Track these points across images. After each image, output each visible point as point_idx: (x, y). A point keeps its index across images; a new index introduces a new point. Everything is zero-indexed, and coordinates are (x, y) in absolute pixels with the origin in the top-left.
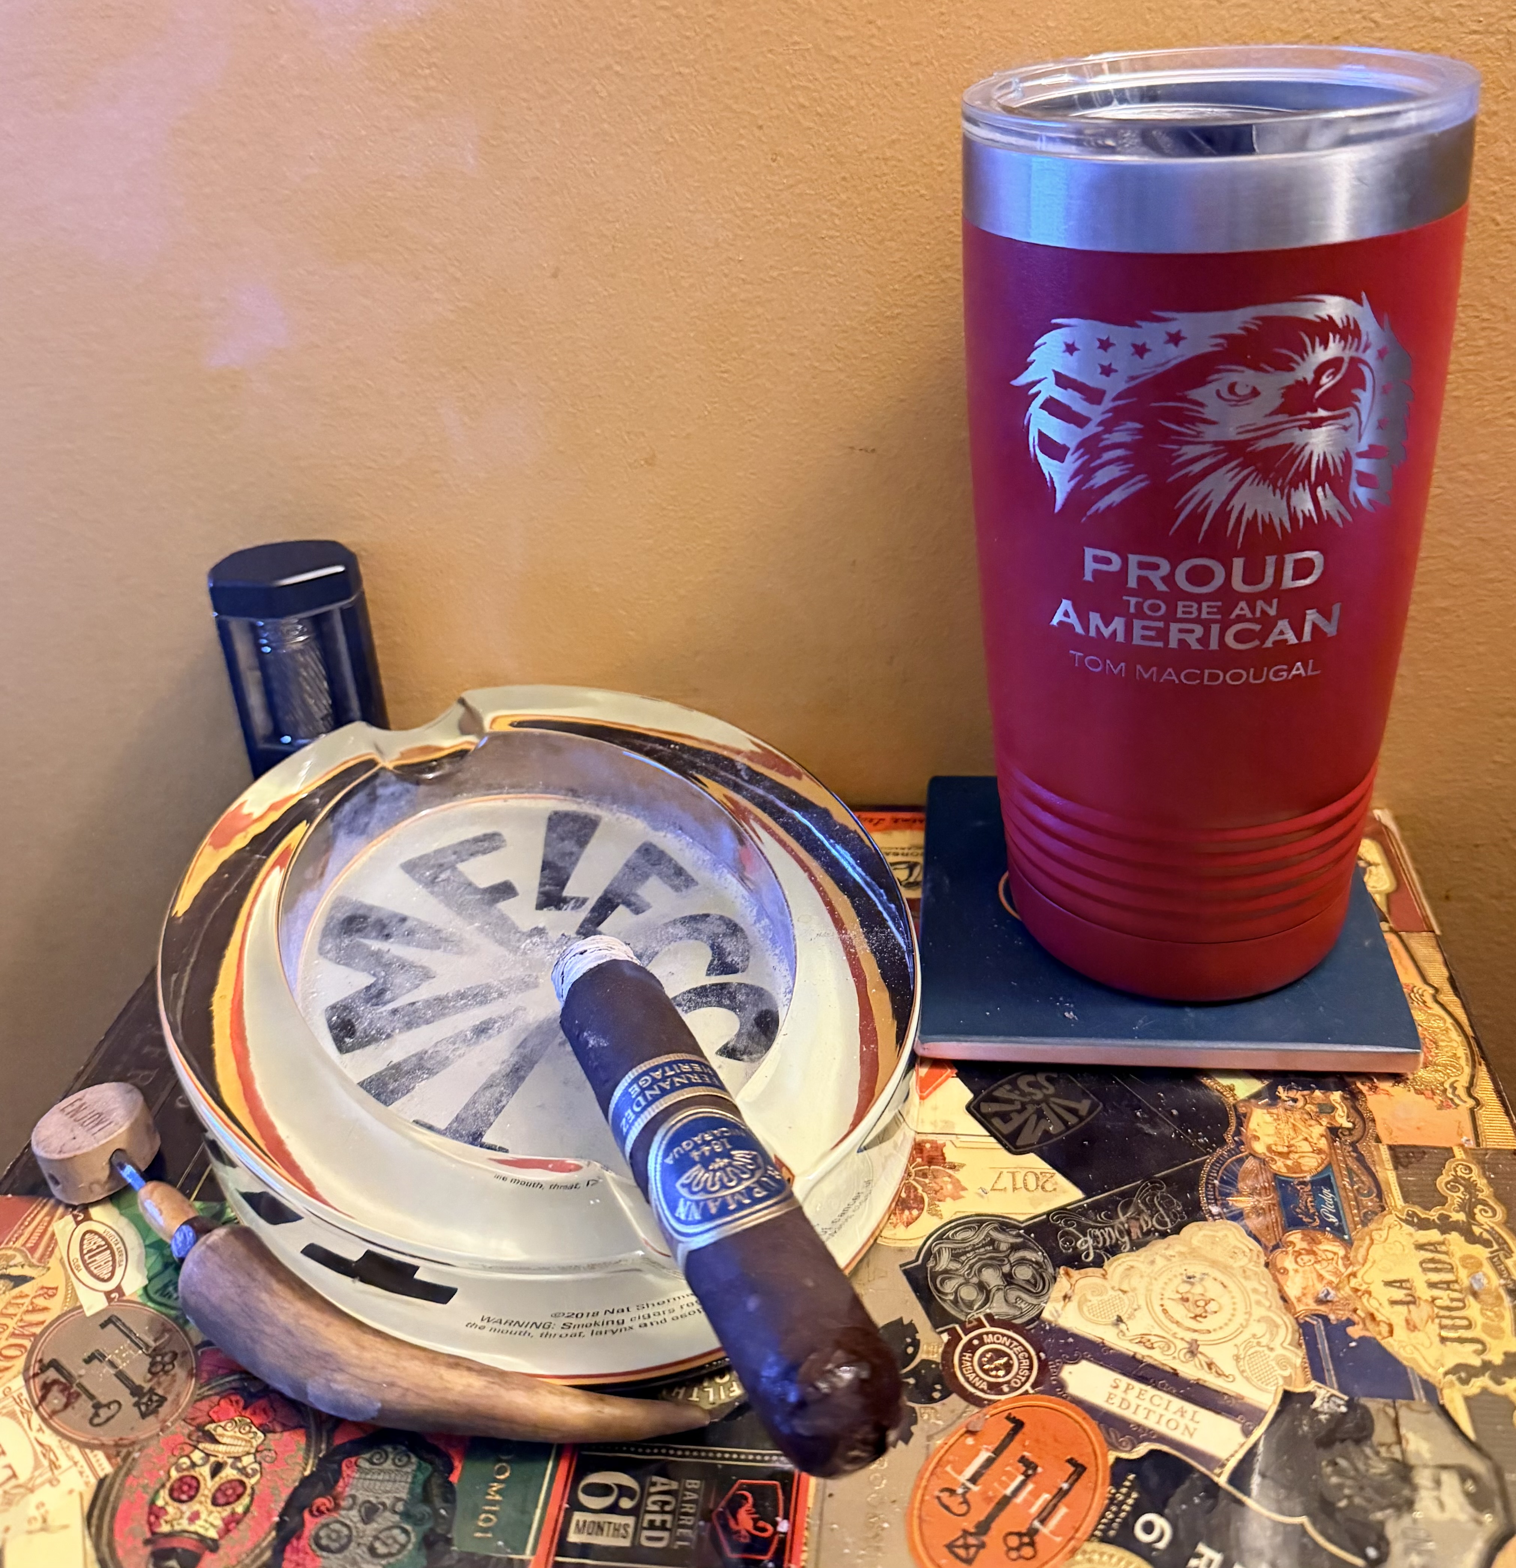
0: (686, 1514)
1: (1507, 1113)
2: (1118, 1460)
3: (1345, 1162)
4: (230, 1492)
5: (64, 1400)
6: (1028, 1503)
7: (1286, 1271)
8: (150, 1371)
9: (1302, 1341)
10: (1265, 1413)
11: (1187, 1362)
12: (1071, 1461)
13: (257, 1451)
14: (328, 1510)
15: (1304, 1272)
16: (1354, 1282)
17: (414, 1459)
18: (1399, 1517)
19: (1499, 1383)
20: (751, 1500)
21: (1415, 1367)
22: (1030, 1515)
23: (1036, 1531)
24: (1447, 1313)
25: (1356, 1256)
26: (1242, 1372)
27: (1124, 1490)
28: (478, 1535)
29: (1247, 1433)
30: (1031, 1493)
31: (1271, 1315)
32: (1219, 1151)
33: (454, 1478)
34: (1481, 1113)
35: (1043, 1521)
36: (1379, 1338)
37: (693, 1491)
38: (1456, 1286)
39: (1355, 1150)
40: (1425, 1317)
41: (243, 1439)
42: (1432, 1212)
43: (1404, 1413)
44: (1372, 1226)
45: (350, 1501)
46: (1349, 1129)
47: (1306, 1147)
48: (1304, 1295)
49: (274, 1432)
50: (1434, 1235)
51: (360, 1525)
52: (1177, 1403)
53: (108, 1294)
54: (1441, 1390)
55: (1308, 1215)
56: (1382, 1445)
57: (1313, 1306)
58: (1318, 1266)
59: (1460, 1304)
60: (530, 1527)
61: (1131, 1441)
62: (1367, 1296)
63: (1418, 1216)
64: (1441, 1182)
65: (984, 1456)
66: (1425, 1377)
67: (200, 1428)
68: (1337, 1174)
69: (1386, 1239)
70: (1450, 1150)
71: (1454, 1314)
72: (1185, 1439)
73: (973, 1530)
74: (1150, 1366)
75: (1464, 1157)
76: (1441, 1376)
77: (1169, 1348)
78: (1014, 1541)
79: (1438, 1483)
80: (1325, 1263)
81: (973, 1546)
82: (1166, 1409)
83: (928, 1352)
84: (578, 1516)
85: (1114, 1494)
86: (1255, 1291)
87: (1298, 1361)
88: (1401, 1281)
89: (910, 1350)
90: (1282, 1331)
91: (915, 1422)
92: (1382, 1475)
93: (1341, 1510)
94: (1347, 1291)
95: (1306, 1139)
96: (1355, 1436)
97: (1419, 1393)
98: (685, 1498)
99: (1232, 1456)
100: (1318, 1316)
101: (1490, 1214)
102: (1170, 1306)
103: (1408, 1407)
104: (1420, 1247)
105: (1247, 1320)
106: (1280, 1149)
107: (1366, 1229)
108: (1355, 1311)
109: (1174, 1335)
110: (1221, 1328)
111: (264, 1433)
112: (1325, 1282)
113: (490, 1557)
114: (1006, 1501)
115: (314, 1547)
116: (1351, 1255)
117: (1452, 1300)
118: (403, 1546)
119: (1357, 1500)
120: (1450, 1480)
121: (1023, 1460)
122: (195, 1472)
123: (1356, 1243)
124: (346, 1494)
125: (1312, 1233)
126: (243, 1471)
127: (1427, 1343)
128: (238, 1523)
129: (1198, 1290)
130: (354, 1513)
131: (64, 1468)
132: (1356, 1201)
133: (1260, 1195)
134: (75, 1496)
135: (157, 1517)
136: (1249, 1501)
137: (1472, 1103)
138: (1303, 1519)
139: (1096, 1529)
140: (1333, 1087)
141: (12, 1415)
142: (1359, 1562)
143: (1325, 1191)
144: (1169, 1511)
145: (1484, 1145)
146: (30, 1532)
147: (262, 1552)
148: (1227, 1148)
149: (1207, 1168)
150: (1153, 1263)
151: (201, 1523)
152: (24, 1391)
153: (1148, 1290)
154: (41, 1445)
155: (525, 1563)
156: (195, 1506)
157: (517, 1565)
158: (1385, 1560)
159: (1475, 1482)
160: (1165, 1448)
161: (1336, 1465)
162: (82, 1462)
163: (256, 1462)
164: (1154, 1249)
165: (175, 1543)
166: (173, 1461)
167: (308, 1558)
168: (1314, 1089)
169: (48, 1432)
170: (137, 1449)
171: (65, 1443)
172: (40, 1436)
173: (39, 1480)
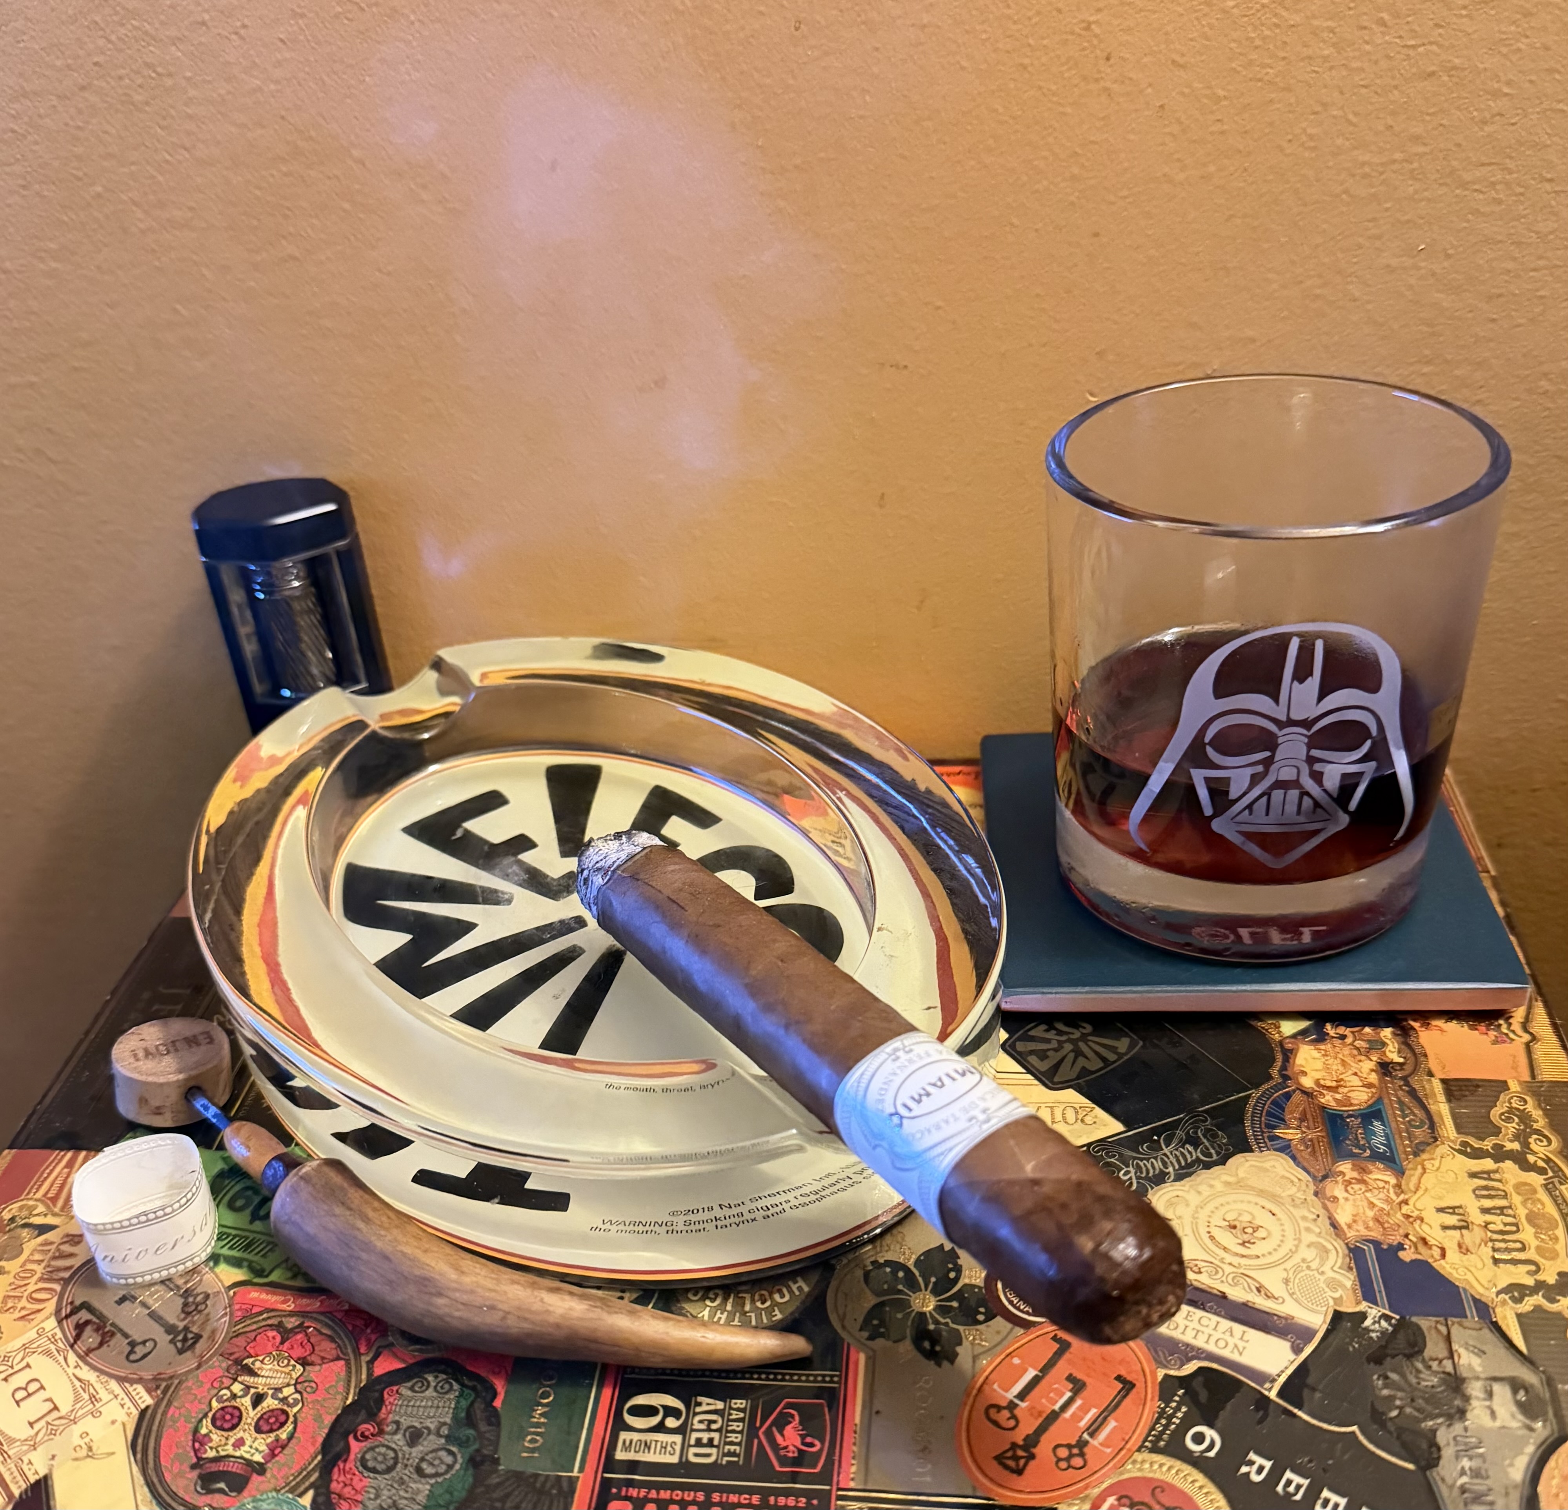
0: (734, 1431)
1: (1564, 1047)
2: (1166, 1376)
3: (1396, 1096)
4: (272, 1420)
5: (99, 1339)
6: (1077, 1418)
7: (1335, 1199)
8: (183, 1311)
9: (1353, 1265)
10: (1314, 1333)
11: (1236, 1285)
12: (1119, 1378)
13: (297, 1382)
14: (372, 1435)
15: (1354, 1200)
16: (1405, 1209)
17: (456, 1386)
18: (1449, 1426)
20: (797, 1418)
21: (1467, 1287)
22: (1079, 1428)
23: (1086, 1443)
24: (1500, 1237)
25: (1408, 1184)
26: (1291, 1295)
27: (1174, 1405)
28: (525, 1455)
29: (1297, 1350)
30: (1080, 1408)
31: (1321, 1240)
32: (1265, 1086)
33: (498, 1403)
34: (1537, 1047)
35: (1092, 1435)
36: (1430, 1260)
37: (739, 1410)
38: (1510, 1212)
39: (1407, 1084)
40: (1478, 1241)
41: (282, 1372)
42: (1485, 1143)
43: (1455, 1329)
44: (1424, 1156)
45: (395, 1427)
46: (1399, 1064)
47: (1356, 1081)
48: (1355, 1221)
49: (312, 1364)
50: (1488, 1164)
51: (405, 1448)
52: (1226, 1324)
54: (1494, 1309)
55: (1358, 1146)
56: (1433, 1359)
57: (1364, 1232)
58: (1368, 1195)
59: (1514, 1229)
60: (577, 1447)
61: (1180, 1359)
62: (1418, 1222)
63: (1471, 1147)
64: (1495, 1114)
65: (1031, 1373)
66: (1477, 1297)
67: (238, 1362)
68: (1388, 1107)
69: (1438, 1169)
70: (1505, 1082)
71: (1506, 1237)
72: (1235, 1357)
73: (1021, 1443)
74: (1197, 1289)
75: (1519, 1089)
76: (1494, 1296)
77: (1217, 1272)
78: (1063, 1453)
79: (1489, 1393)
80: (1376, 1192)
81: (1022, 1457)
82: (1215, 1329)
83: (970, 1277)
84: (624, 1436)
85: (1163, 1409)
86: (1304, 1218)
87: (1349, 1284)
88: (1454, 1208)
89: (952, 1275)
90: (1333, 1256)
91: (960, 1343)
92: (1433, 1387)
93: (1391, 1419)
94: (1398, 1218)
95: (1355, 1074)
96: (1407, 1351)
97: (1470, 1310)
98: (733, 1417)
99: (1283, 1372)
100: (1370, 1242)
101: (1545, 1143)
102: (1218, 1233)
103: (1460, 1324)
104: (1473, 1175)
105: (1297, 1246)
106: (1329, 1084)
107: (1418, 1159)
108: (1406, 1236)
109: (1222, 1260)
110: (1270, 1253)
111: (303, 1365)
112: (1376, 1209)
113: (536, 1476)
114: (1054, 1416)
115: (361, 1468)
116: (1403, 1183)
117: (1505, 1224)
118: (450, 1467)
119: (1408, 1410)
120: (1502, 1392)
121: (1070, 1378)
122: (233, 1403)
123: (1407, 1172)
124: (389, 1420)
125: (1364, 1164)
126: (284, 1400)
127: (1480, 1265)
128: (283, 1447)
129: (1246, 1218)
130: (399, 1436)
131: (104, 1401)
132: (1408, 1132)
133: (1308, 1128)
134: (118, 1426)
135: (202, 1444)
136: (1300, 1413)
137: (1527, 1037)
138: (1354, 1428)
139: (1145, 1440)
140: (1382, 1023)
141: (48, 1353)
142: (1411, 1466)
143: (1376, 1123)
144: (1219, 1423)
145: (1539, 1078)
146: (76, 1459)
147: (309, 1475)
148: (1272, 1083)
149: (1252, 1102)
150: (1199, 1193)
151: (246, 1448)
152: (58, 1331)
153: (1194, 1218)
154: (79, 1380)
155: (572, 1481)
156: (238, 1433)
157: (565, 1485)
158: (1437, 1465)
159: (1527, 1392)
160: (1215, 1366)
161: (1386, 1377)
162: (122, 1395)
163: (297, 1391)
164: (1199, 1179)
165: (221, 1467)
166: (215, 1391)
167: (356, 1479)
168: (1364, 1026)
169: (86, 1368)
170: (176, 1382)
171: (104, 1378)
172: (78, 1372)
173: (80, 1412)
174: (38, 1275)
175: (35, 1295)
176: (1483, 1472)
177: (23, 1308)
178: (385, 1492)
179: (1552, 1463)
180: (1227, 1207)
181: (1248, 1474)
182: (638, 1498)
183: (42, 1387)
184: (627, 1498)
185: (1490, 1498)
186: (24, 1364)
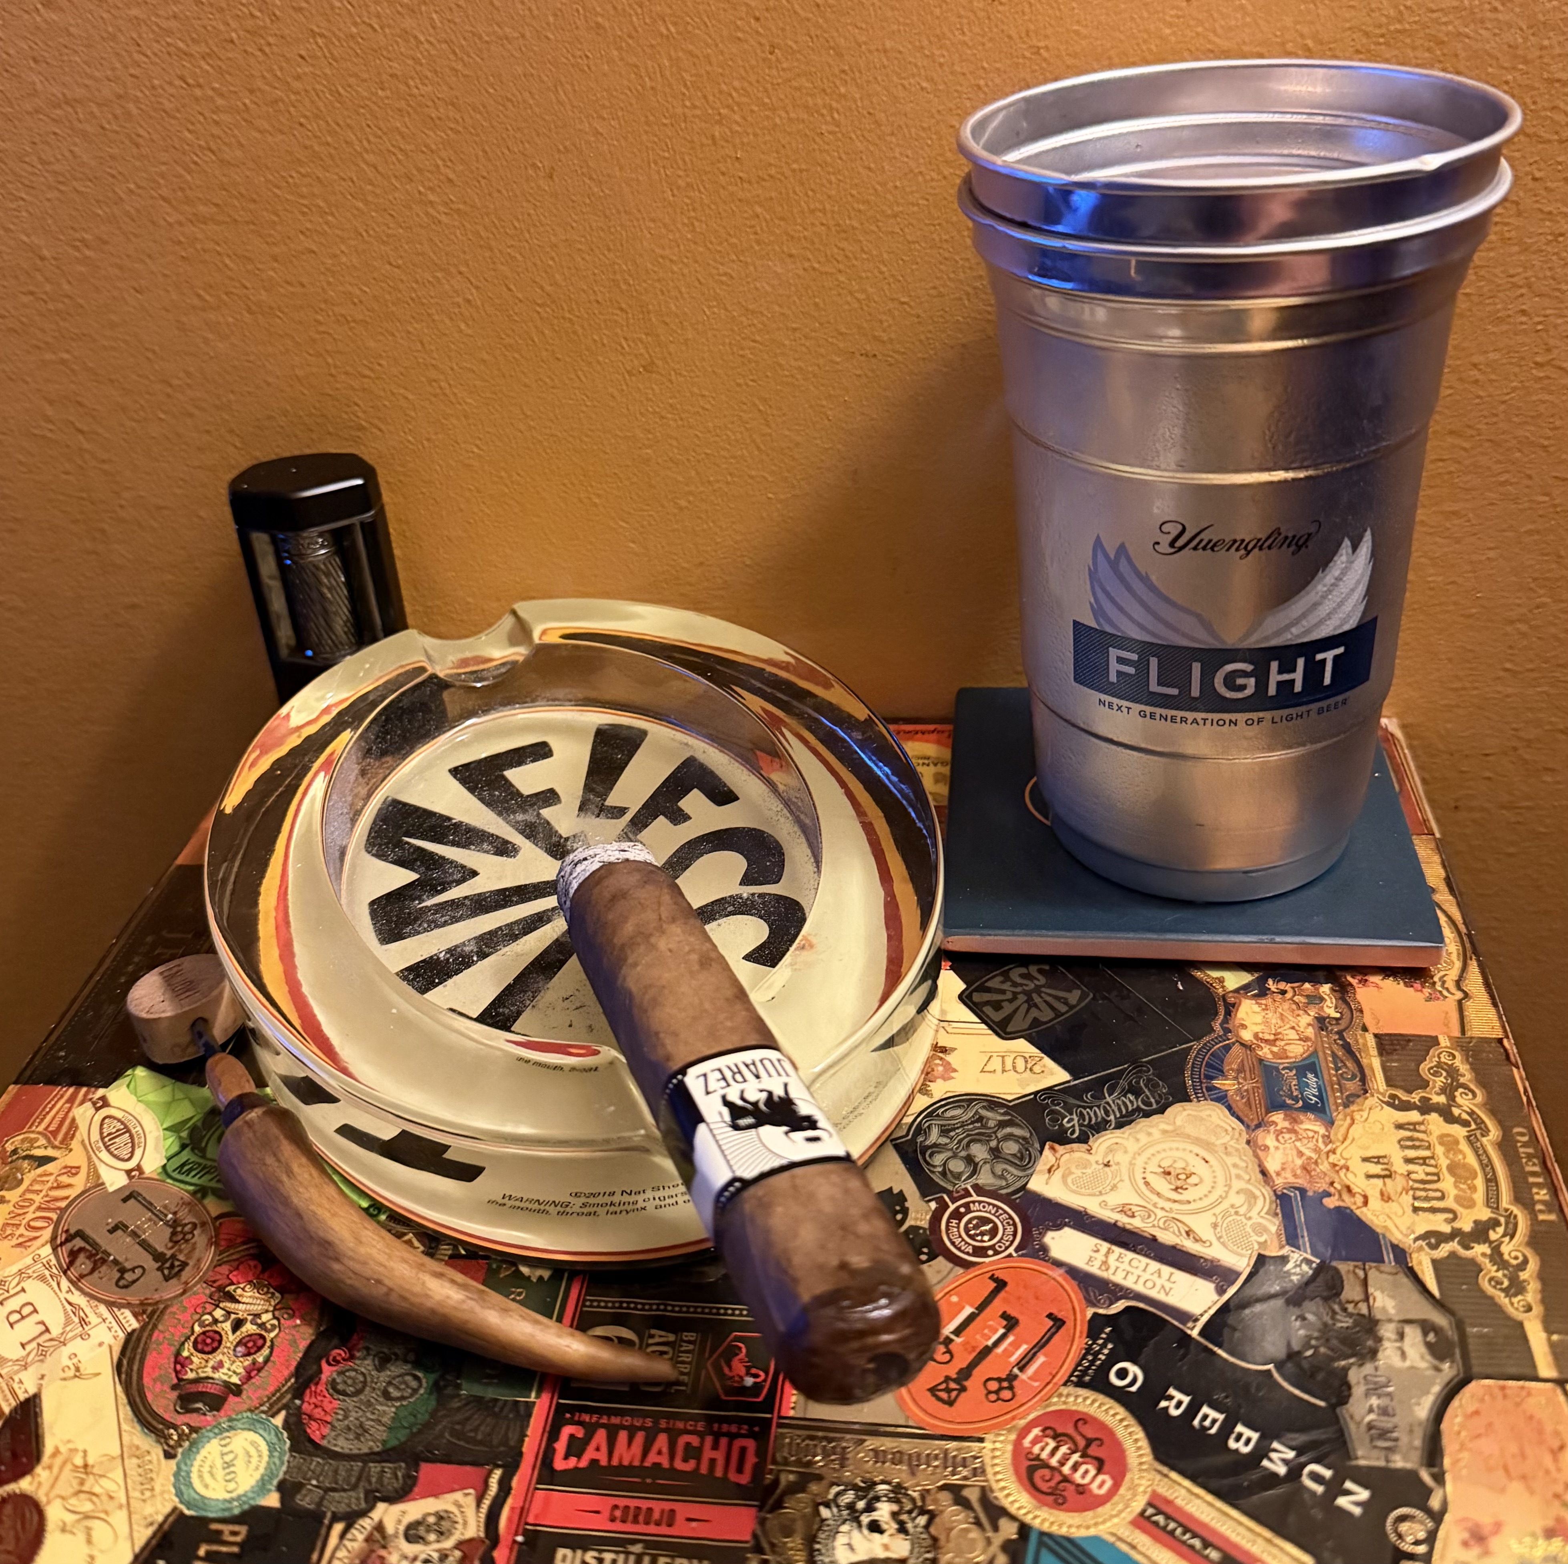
0: (683, 1362)
1: (1495, 1005)
2: (1095, 1315)
3: (1330, 1049)
4: (250, 1344)
5: (89, 1265)
6: (1008, 1353)
7: (1267, 1148)
8: (171, 1240)
9: (1278, 1211)
10: (1238, 1274)
11: (1167, 1228)
12: (1050, 1316)
13: (275, 1309)
14: (344, 1359)
15: (1284, 1149)
16: (1332, 1158)
18: (1361, 1365)
19: (1467, 1248)
26: (1219, 1238)
27: (1100, 1342)
28: (486, 1380)
29: (1221, 1291)
30: (1011, 1344)
31: (1250, 1187)
32: (1207, 1039)
34: (1468, 1004)
35: (1022, 1369)
36: (1353, 1207)
37: (689, 1342)
39: (1342, 1038)
40: (1399, 1190)
41: (261, 1299)
43: (1373, 1274)
44: (1353, 1108)
45: (364, 1352)
46: (1337, 1019)
47: (1293, 1035)
48: (1283, 1169)
49: (290, 1292)
50: (1414, 1116)
51: (374, 1373)
52: (1154, 1265)
53: (128, 1172)
54: (1410, 1253)
55: (1291, 1097)
56: (1349, 1302)
57: (1292, 1180)
58: (1298, 1144)
61: (1110, 1299)
64: (1424, 1068)
65: (968, 1310)
66: (1395, 1242)
67: (220, 1289)
68: (1322, 1060)
70: (1436, 1038)
71: (1427, 1186)
72: (1161, 1297)
74: (1130, 1232)
75: (1448, 1044)
77: (1149, 1216)
79: (1401, 1336)
80: (1305, 1141)
82: (1144, 1270)
83: (916, 1219)
85: (1090, 1346)
86: (1235, 1166)
87: (1273, 1229)
88: (1379, 1157)
89: (899, 1217)
90: (1260, 1202)
92: (1347, 1328)
93: (1306, 1358)
94: (1324, 1167)
95: (1293, 1028)
96: (1325, 1294)
97: (1389, 1257)
98: (684, 1348)
99: (1206, 1312)
100: (1296, 1188)
102: (1153, 1180)
103: (1378, 1269)
104: (1400, 1127)
105: (1227, 1193)
106: (1267, 1037)
107: (1348, 1110)
108: (1332, 1184)
109: (1155, 1205)
110: (1200, 1198)
111: (281, 1293)
112: (1304, 1157)
113: (496, 1400)
114: (987, 1351)
115: (331, 1391)
117: (1427, 1174)
118: (415, 1391)
119: (1322, 1350)
120: (1413, 1334)
121: (1005, 1316)
122: (215, 1328)
124: (360, 1346)
125: (1295, 1114)
126: (262, 1326)
127: (1400, 1212)
128: (259, 1370)
129: (1180, 1164)
130: (368, 1362)
131: (93, 1323)
132: (1339, 1084)
133: (1245, 1079)
134: (105, 1348)
135: (183, 1366)
136: (1220, 1352)
137: (1459, 995)
138: (1271, 1366)
139: (1072, 1375)
140: (1322, 980)
141: (42, 1278)
142: (1322, 1404)
143: (1310, 1076)
144: (1142, 1359)
145: (1468, 1034)
146: (64, 1379)
147: (282, 1396)
148: (1213, 1036)
149: (1193, 1054)
150: (1138, 1140)
151: (225, 1370)
152: (52, 1257)
153: (1131, 1164)
154: (70, 1304)
155: (530, 1406)
156: (218, 1356)
157: (522, 1409)
158: (1346, 1403)
159: (1436, 1334)
160: (1141, 1305)
161: (1304, 1319)
162: (110, 1318)
163: (275, 1317)
164: (1139, 1127)
165: (201, 1388)
166: (197, 1317)
167: (326, 1401)
168: (1304, 981)
169: (77, 1293)
170: (162, 1306)
171: (94, 1303)
172: (70, 1297)
173: (70, 1335)
174: (37, 1204)
175: (32, 1224)
176: (1390, 1411)
177: (21, 1236)
178: (354, 1414)
179: (1455, 1403)
180: (1163, 1155)
181: (1167, 1408)
182: (590, 1423)
183: (35, 1311)
184: (580, 1423)
185: (1395, 1435)
186: (19, 1288)
